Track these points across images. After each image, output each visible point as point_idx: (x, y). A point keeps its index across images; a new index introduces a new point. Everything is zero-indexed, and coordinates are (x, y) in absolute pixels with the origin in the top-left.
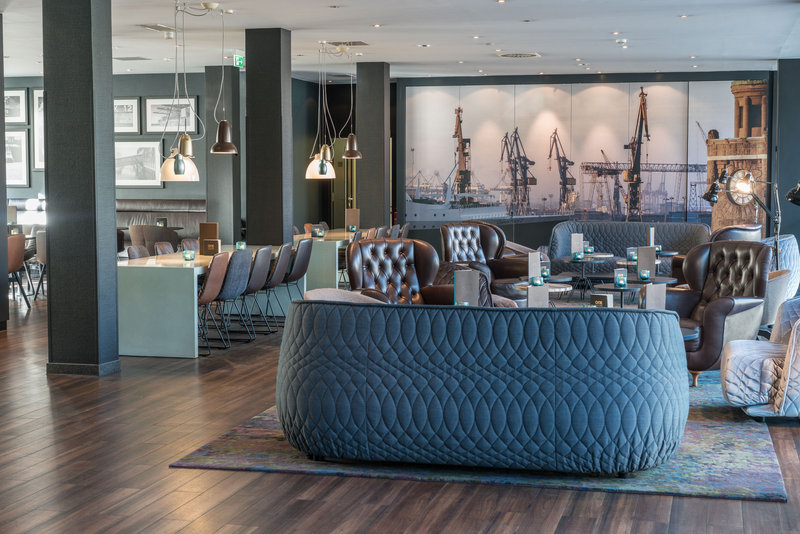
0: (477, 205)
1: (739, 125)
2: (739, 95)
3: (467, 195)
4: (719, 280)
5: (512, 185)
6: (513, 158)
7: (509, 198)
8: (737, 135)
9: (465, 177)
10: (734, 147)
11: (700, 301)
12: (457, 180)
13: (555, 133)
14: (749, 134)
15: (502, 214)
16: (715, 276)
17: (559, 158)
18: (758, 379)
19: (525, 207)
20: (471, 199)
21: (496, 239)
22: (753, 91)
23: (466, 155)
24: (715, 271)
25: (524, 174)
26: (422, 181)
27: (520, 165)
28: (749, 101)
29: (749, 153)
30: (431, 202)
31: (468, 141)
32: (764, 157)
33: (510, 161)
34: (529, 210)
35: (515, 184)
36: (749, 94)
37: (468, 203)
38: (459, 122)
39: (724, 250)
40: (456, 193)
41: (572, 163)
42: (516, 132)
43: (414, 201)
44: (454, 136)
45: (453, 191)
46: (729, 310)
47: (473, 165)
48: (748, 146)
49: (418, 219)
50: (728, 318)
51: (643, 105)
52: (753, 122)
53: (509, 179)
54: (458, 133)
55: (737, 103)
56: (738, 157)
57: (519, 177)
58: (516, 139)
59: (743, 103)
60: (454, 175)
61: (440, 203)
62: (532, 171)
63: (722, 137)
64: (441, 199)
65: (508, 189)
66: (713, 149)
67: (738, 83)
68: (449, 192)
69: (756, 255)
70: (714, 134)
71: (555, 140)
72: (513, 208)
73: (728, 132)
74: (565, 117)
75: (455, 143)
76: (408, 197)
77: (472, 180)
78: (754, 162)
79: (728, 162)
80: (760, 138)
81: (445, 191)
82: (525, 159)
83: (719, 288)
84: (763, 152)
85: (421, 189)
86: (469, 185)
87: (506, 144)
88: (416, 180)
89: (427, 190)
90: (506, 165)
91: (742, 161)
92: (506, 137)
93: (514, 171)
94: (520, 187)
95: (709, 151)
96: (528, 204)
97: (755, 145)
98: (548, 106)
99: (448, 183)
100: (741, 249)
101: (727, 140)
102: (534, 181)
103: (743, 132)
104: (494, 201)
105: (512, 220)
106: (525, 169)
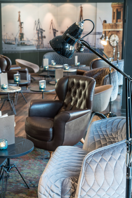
0: (26, 45)
1: (114, 18)
2: (114, 8)
3: (23, 42)
4: (72, 95)
5: (38, 38)
6: (38, 29)
7: (37, 43)
8: (113, 22)
9: (22, 35)
10: (111, 26)
11: (63, 106)
12: (19, 36)
13: (52, 21)
14: (117, 22)
15: (34, 48)
16: (70, 93)
17: (53, 29)
18: (60, 194)
19: (42, 46)
20: (24, 43)
21: (6, 63)
22: (118, 6)
23: (22, 28)
24: (70, 90)
25: (42, 35)
26: (8, 36)
27: (40, 31)
28: (117, 10)
29: (116, 28)
30: (11, 44)
31: (23, 23)
32: (121, 30)
33: (37, 30)
34: (43, 47)
35: (39, 38)
36: (117, 8)
37: (23, 44)
38: (20, 16)
39: (75, 80)
40: (19, 41)
41: (57, 31)
42: (39, 20)
43: (5, 43)
44: (18, 21)
45: (18, 40)
46: (68, 119)
47: (24, 31)
48: (116, 26)
49: (7, 50)
50: (67, 123)
51: (81, 11)
52: (118, 17)
53: (36, 36)
54: (19, 20)
55: (113, 11)
56: (113, 30)
57: (40, 35)
58: (39, 22)
59: (115, 11)
60: (18, 35)
61: (14, 44)
62: (44, 34)
63: (108, 22)
64: (14, 43)
65: (36, 40)
66: (105, 27)
67: (114, 3)
68: (17, 41)
69: (89, 84)
70: (105, 22)
71: (52, 23)
72: (38, 46)
73: (110, 21)
74: (55, 15)
75: (18, 23)
76: (3, 42)
77: (25, 36)
78: (118, 32)
79: (109, 31)
80: (120, 23)
81: (15, 40)
82: (42, 30)
83: (72, 100)
84: (121, 28)
85: (7, 39)
86: (23, 38)
87: (35, 24)
88: (5, 36)
89: (9, 40)
90: (36, 32)
91: (114, 31)
92: (35, 22)
93: (38, 33)
94: (40, 39)
95: (103, 27)
96: (43, 45)
97: (119, 26)
98: (50, 11)
99: (16, 37)
100: (82, 80)
101: (109, 24)
102: (45, 37)
103: (115, 21)
104: (31, 44)
105: (38, 50)
106: (42, 33)
